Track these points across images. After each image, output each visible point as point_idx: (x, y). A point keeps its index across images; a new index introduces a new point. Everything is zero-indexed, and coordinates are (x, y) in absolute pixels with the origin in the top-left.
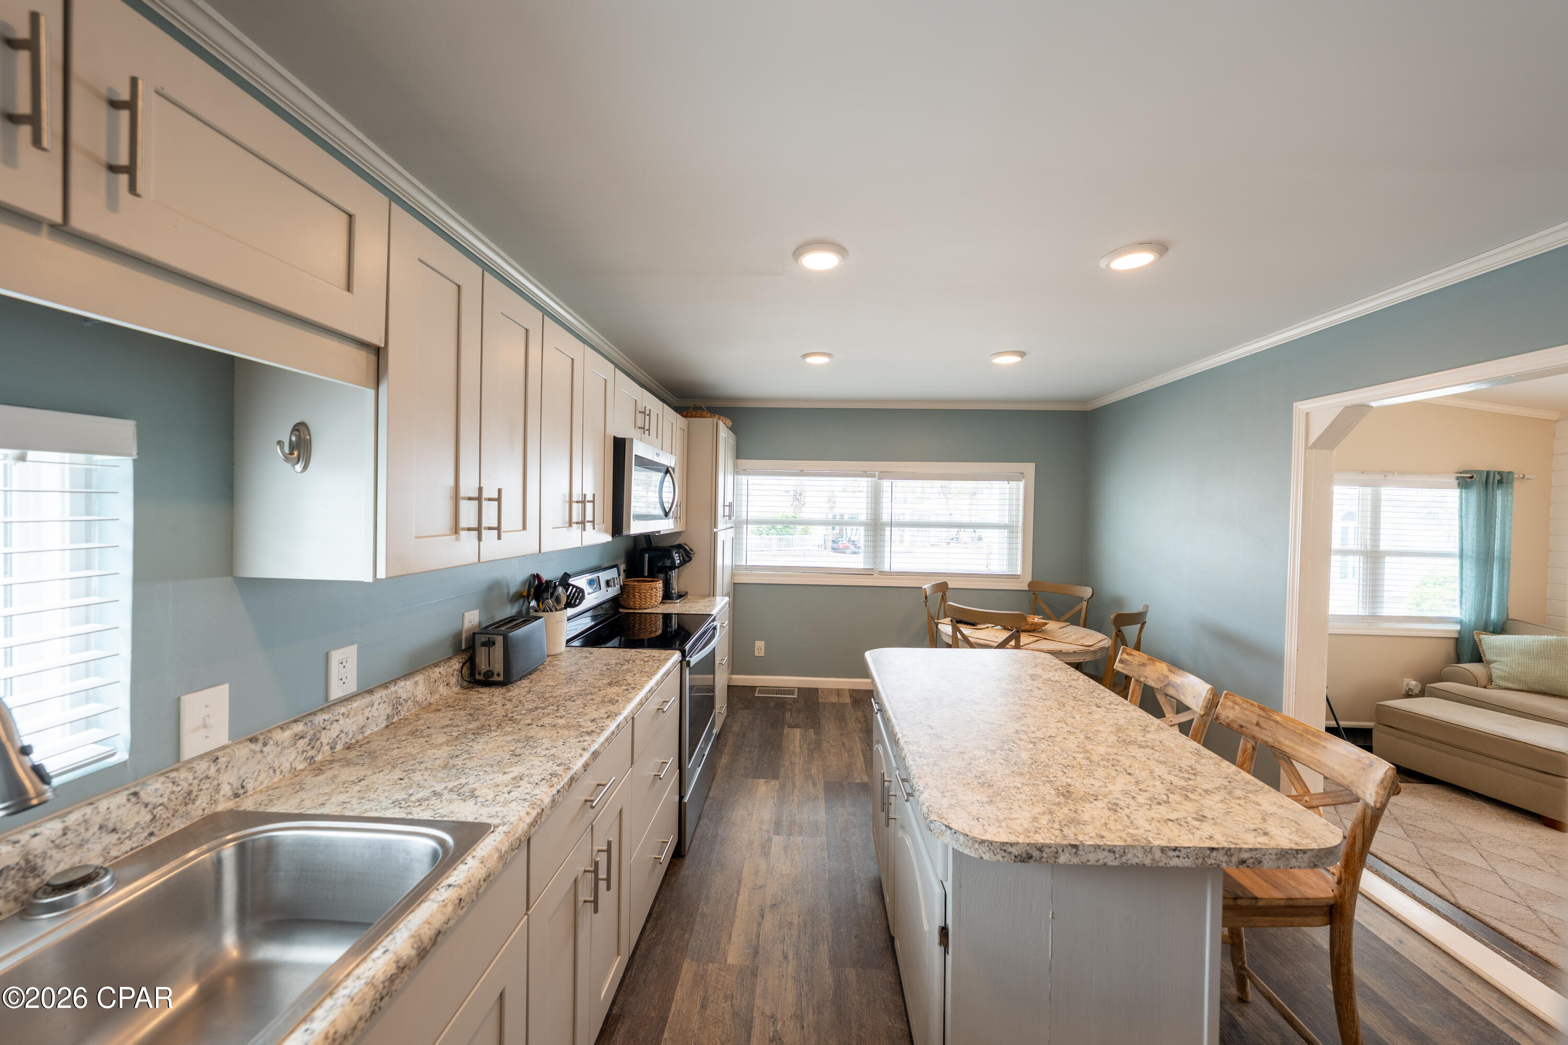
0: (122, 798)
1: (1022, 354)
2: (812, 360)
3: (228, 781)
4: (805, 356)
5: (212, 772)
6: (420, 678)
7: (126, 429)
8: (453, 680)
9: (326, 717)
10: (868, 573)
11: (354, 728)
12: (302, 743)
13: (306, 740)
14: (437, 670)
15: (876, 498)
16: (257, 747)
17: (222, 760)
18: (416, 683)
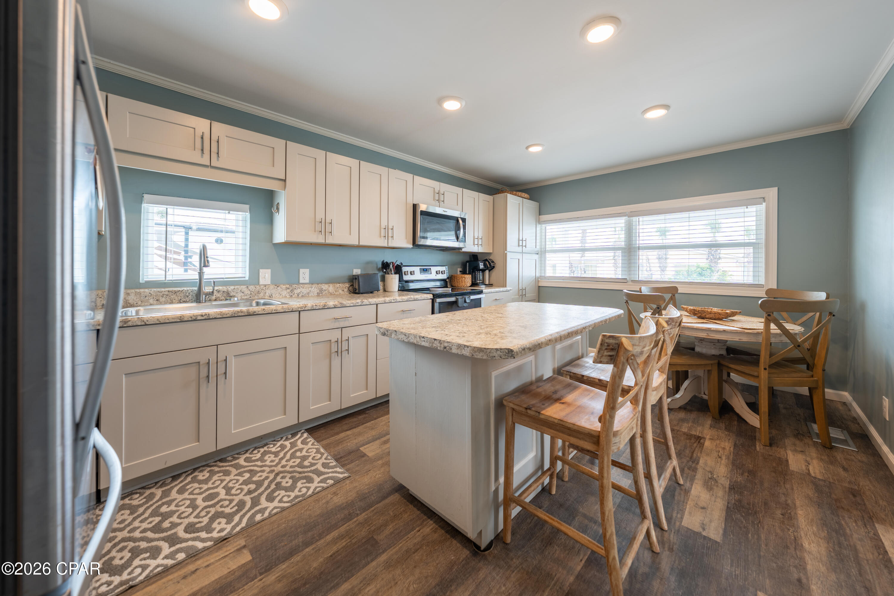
0: (245, 287)
1: (666, 107)
2: (533, 149)
3: (268, 292)
4: (527, 148)
5: (264, 288)
6: (331, 285)
7: (247, 207)
8: (346, 290)
9: (296, 286)
10: (624, 281)
11: (305, 292)
12: (288, 290)
13: (290, 290)
14: (338, 285)
15: (630, 231)
16: (276, 287)
17: (267, 287)
18: (329, 286)
